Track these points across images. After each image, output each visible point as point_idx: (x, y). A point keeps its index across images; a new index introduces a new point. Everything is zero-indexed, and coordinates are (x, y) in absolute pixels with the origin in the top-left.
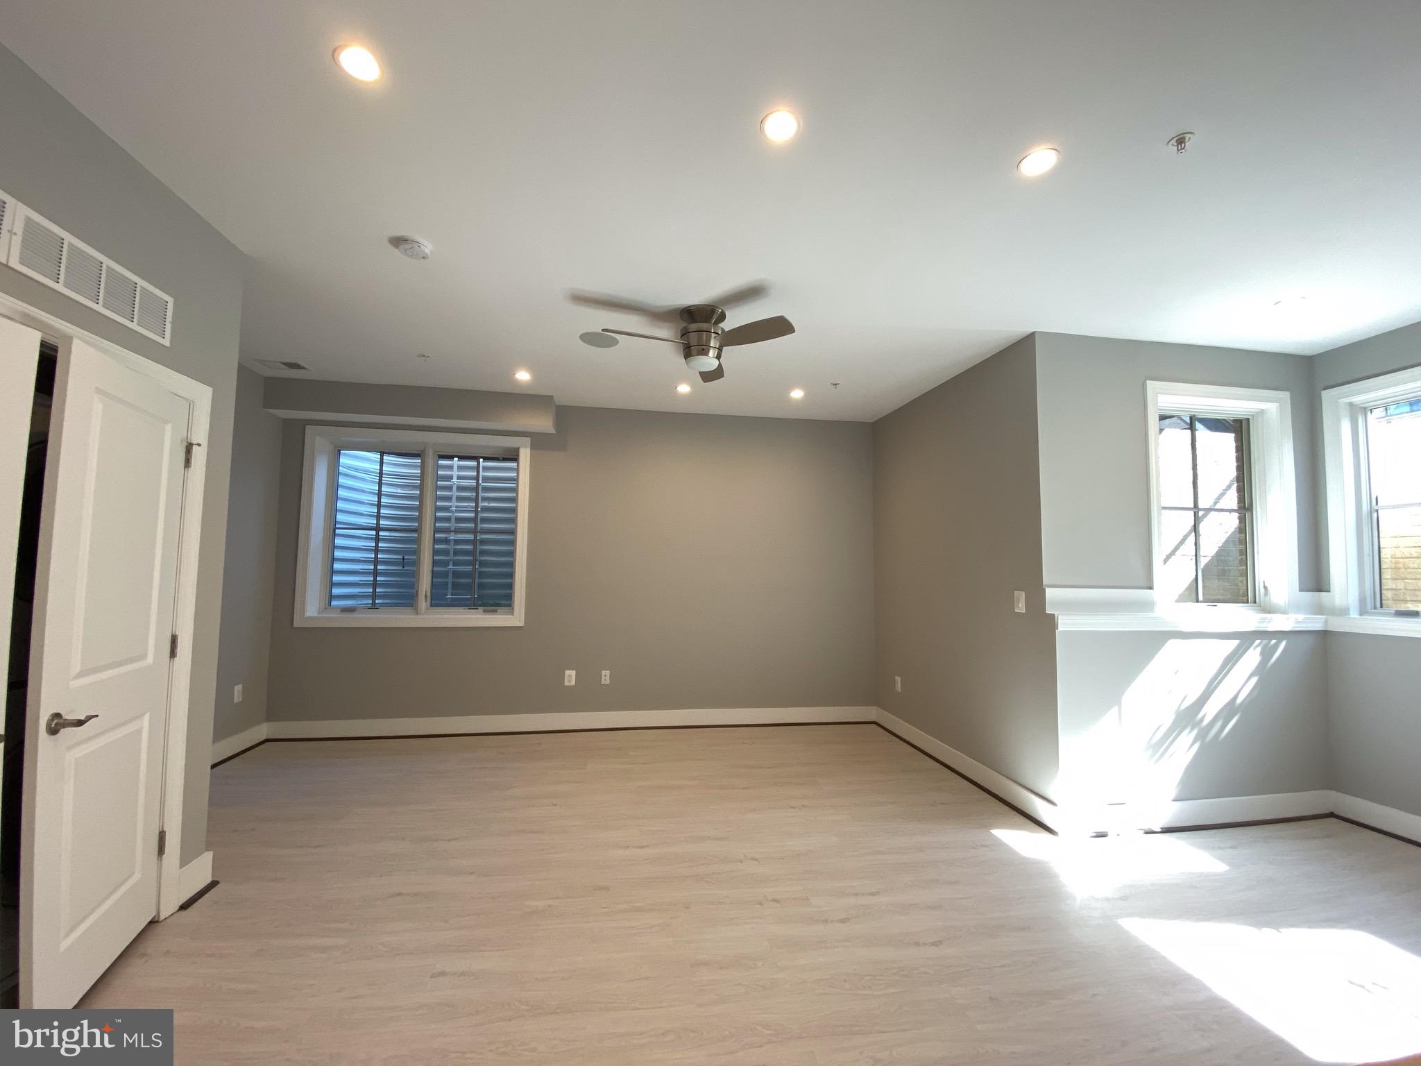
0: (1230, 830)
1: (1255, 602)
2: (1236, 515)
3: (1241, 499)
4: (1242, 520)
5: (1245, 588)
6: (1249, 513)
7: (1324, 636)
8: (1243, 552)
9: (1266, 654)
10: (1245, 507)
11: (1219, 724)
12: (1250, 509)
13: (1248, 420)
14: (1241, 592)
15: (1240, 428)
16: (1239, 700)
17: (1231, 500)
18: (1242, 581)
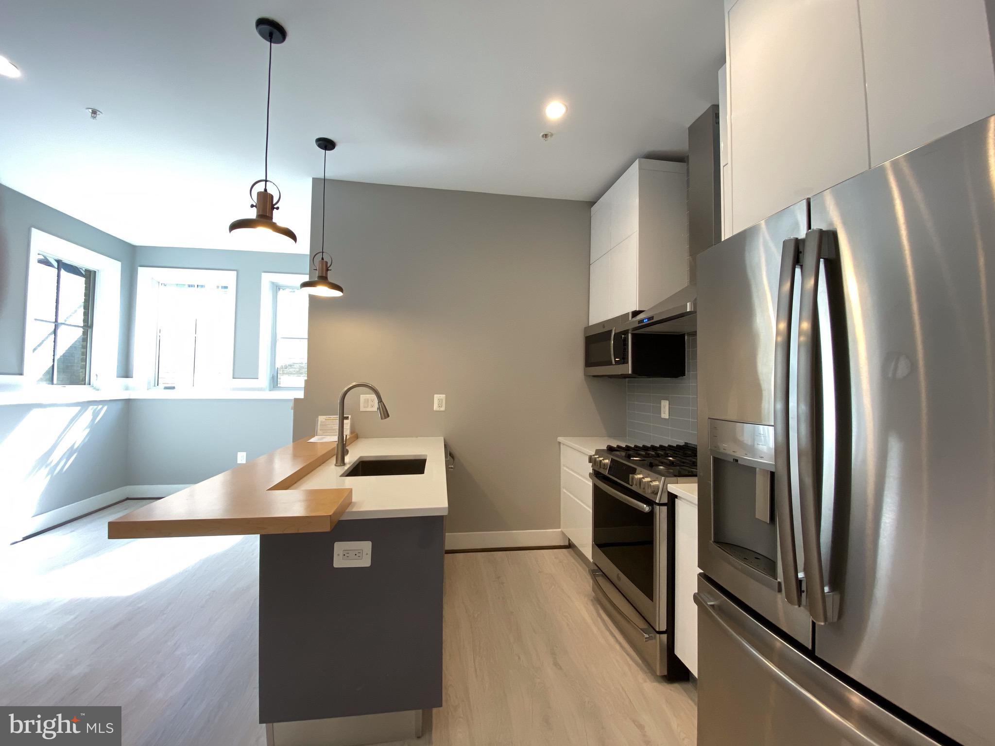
0: (69, 524)
1: (90, 384)
2: (81, 330)
3: (86, 320)
4: (85, 333)
5: (84, 376)
6: (91, 330)
7: (128, 402)
8: (85, 354)
9: (95, 414)
10: (88, 325)
11: (64, 461)
12: (91, 327)
13: (95, 272)
14: (81, 379)
15: (90, 277)
16: (76, 447)
17: (79, 319)
18: (82, 372)
